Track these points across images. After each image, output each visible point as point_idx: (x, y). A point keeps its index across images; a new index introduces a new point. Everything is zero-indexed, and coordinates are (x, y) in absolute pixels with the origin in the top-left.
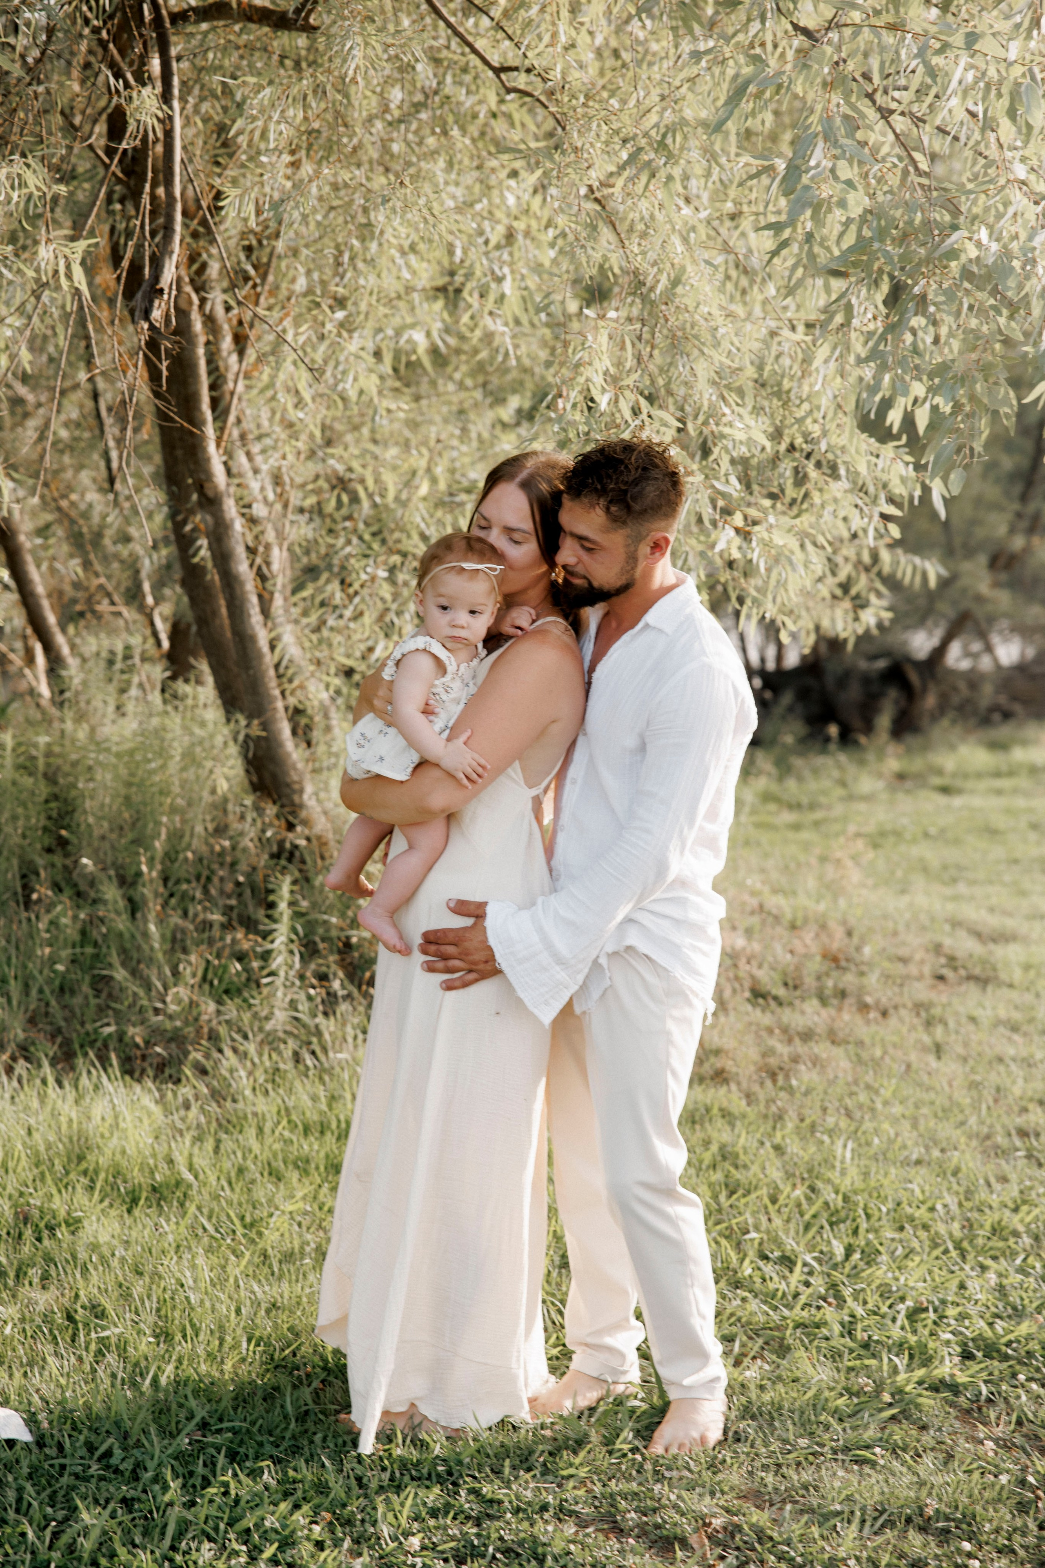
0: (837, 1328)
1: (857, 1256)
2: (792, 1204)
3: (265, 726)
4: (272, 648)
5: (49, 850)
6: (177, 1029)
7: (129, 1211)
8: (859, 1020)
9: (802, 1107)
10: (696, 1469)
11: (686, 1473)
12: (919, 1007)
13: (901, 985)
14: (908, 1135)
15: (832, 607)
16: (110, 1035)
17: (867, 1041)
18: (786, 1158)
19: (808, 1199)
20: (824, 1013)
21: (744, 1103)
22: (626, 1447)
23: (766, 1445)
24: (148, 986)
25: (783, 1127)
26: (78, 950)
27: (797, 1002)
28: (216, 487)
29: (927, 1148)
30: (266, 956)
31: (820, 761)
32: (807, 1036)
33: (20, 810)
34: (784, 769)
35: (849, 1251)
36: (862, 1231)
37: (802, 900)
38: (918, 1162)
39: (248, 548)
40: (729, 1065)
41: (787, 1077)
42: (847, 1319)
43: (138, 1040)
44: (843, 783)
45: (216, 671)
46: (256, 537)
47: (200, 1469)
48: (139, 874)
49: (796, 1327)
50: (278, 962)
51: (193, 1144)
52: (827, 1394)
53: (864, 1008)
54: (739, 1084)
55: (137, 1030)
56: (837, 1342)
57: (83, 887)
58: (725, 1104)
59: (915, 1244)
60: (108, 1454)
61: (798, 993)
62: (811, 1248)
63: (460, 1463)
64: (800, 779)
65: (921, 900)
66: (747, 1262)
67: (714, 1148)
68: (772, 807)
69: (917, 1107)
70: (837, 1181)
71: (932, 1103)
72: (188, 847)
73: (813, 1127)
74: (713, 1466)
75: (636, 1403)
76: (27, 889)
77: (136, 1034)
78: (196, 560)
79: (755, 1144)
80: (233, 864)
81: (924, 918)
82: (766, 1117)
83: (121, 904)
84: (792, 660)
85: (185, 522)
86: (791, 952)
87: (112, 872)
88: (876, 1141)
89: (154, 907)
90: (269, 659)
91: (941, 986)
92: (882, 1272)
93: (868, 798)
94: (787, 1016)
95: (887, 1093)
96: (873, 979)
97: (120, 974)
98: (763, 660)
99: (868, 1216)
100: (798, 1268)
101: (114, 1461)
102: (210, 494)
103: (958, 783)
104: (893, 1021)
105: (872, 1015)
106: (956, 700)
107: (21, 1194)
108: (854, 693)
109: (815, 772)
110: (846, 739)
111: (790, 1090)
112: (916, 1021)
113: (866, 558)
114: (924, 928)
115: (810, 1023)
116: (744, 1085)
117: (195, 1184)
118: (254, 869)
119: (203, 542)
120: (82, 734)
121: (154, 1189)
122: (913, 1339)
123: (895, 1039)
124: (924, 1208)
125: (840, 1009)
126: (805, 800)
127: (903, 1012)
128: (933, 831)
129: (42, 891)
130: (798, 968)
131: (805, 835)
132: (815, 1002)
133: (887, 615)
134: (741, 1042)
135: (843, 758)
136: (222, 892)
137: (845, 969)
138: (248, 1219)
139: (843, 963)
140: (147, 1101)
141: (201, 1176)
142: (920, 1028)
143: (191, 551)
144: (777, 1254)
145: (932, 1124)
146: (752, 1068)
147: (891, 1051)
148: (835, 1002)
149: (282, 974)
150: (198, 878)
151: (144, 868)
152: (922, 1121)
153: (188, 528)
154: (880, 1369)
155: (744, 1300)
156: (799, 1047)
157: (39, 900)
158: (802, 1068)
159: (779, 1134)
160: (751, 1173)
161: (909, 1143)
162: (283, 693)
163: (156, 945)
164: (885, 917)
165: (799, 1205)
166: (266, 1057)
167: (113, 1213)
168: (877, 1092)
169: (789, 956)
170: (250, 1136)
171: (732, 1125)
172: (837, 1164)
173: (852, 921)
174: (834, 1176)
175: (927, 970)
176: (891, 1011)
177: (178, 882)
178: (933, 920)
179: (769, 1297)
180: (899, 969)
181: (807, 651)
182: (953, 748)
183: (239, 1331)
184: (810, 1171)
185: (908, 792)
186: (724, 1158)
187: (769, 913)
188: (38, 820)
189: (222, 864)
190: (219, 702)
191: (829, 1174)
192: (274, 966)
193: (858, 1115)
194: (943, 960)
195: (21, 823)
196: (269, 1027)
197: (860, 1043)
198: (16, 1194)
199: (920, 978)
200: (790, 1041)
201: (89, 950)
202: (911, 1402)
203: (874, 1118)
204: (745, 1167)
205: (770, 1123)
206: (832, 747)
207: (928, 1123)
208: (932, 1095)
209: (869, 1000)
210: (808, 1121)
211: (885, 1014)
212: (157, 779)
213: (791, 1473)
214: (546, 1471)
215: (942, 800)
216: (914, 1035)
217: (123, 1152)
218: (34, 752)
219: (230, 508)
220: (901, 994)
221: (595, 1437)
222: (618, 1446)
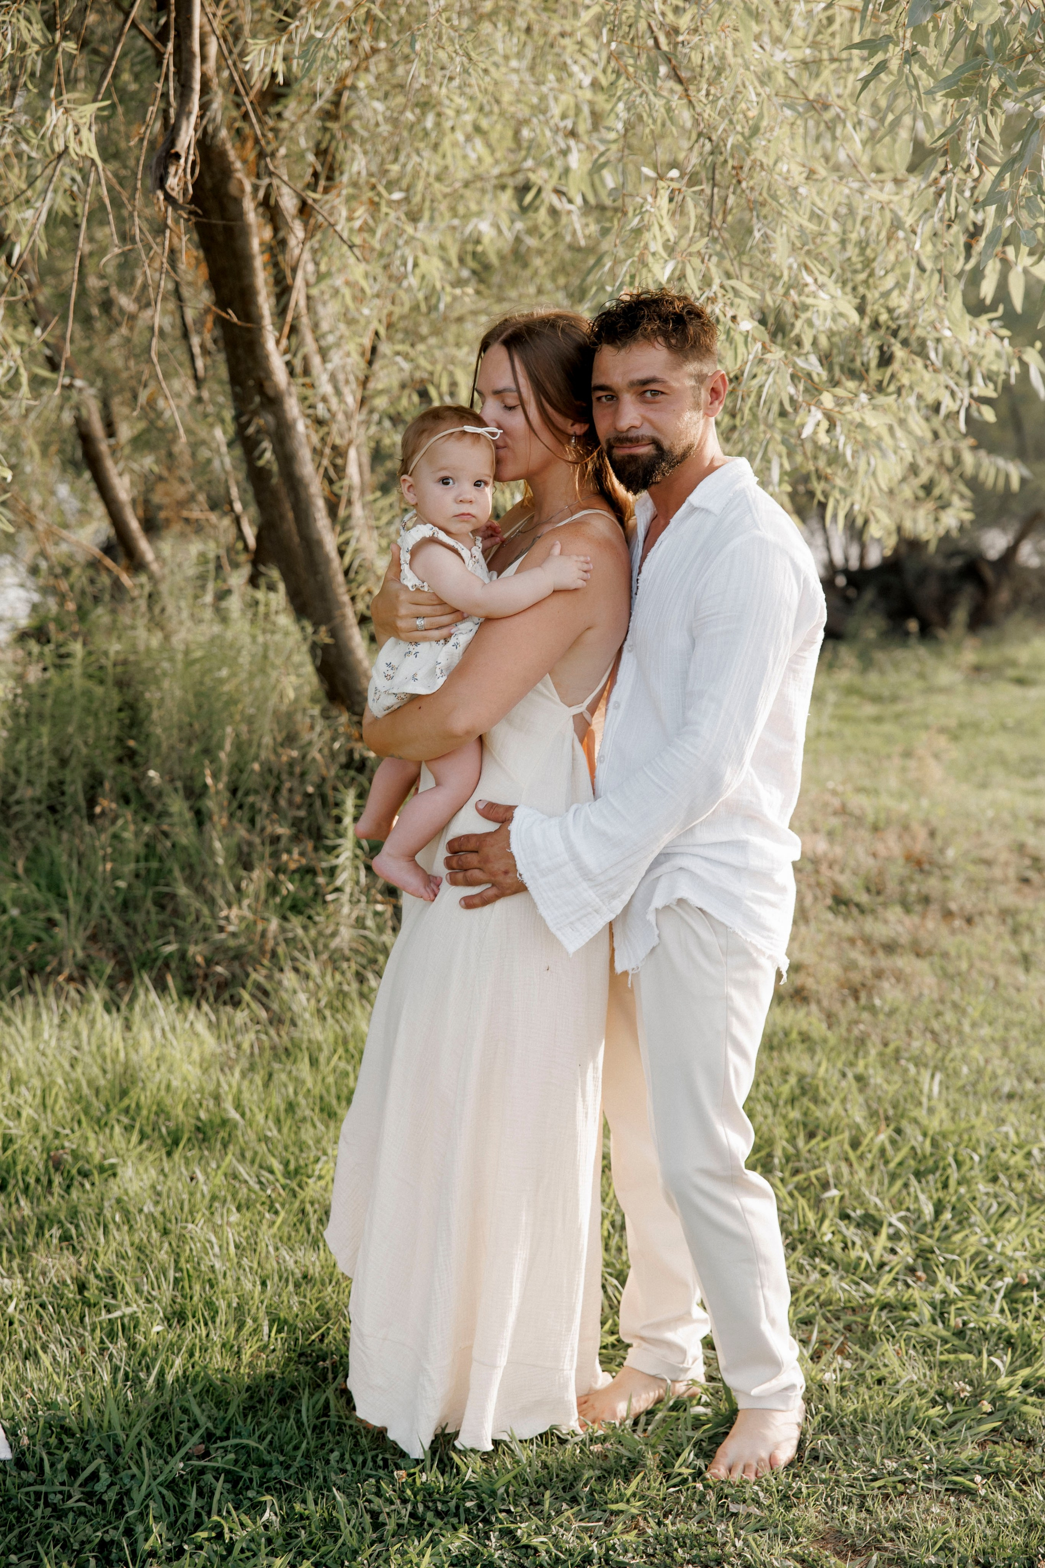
0: (927, 1311)
1: (947, 1216)
2: (875, 1150)
3: (334, 633)
4: (341, 553)
5: (120, 760)
6: (240, 947)
7: (169, 1154)
8: (944, 930)
9: (886, 1029)
10: (767, 1502)
11: (754, 1510)
12: (1005, 914)
13: (987, 890)
14: (999, 1065)
15: (914, 508)
16: (171, 954)
17: (953, 952)
18: (870, 1092)
19: (893, 1142)
20: (907, 921)
21: (824, 1026)
22: (686, 1471)
23: (849, 1468)
24: (211, 902)
25: (866, 1054)
26: (142, 864)
27: (880, 909)
28: (275, 386)
29: (1019, 1080)
30: (332, 872)
31: (900, 654)
32: (890, 948)
33: (90, 720)
34: (867, 663)
35: (939, 1210)
36: (952, 1183)
37: (886, 801)
38: (1011, 1096)
39: (314, 450)
40: (810, 983)
41: (870, 997)
42: (939, 1297)
43: (199, 959)
44: (922, 676)
45: (286, 577)
46: (323, 440)
47: (193, 1501)
48: (205, 786)
49: (882, 1309)
50: (343, 878)
51: (243, 1075)
52: (918, 1401)
53: (948, 914)
54: (819, 1002)
55: (199, 948)
56: (928, 1329)
57: (150, 798)
58: (805, 1027)
59: (1010, 1199)
60: (95, 1476)
61: (881, 899)
62: (897, 1204)
63: (493, 1494)
64: (882, 672)
65: (1003, 795)
66: (827, 1223)
67: (793, 1080)
68: (855, 700)
69: (1006, 1028)
70: (925, 1121)
71: (1022, 1024)
72: (256, 758)
73: (897, 1056)
74: (787, 1499)
75: (700, 1409)
76: (92, 802)
77: (197, 952)
78: (261, 463)
79: (837, 1076)
80: (303, 774)
81: (1006, 817)
82: (847, 1041)
83: (188, 816)
84: (874, 558)
85: (249, 423)
86: (874, 855)
87: (179, 784)
88: (965, 1070)
89: (220, 819)
90: (336, 565)
91: (1027, 890)
92: (976, 1240)
93: (946, 690)
94: (870, 926)
95: (974, 1013)
96: (957, 885)
97: (183, 890)
98: (847, 560)
99: (959, 1164)
100: (885, 1231)
101: (100, 1487)
102: (271, 393)
103: (1032, 674)
104: (978, 931)
105: (958, 923)
106: (1027, 594)
107: (57, 1135)
108: (932, 589)
109: (896, 665)
110: (926, 632)
111: (872, 1009)
112: (1001, 928)
113: (948, 459)
114: (1006, 827)
115: (893, 934)
116: (825, 1003)
117: (241, 1122)
118: (324, 779)
119: (266, 444)
120: (155, 641)
121: (198, 1129)
122: (1014, 1327)
123: (982, 949)
124: (1020, 1154)
125: (923, 916)
126: (886, 693)
127: (990, 920)
128: (1010, 722)
129: (106, 804)
130: (881, 873)
131: (888, 728)
132: (898, 909)
133: (968, 516)
134: (821, 956)
135: (922, 651)
136: (290, 802)
137: (929, 873)
138: (292, 1166)
139: (926, 867)
140: (201, 1027)
141: (248, 1114)
142: (1007, 937)
143: (256, 453)
144: (860, 1212)
145: (1023, 1046)
146: (834, 985)
147: (978, 964)
148: (918, 908)
149: (348, 890)
150: (267, 787)
151: (209, 781)
152: (1012, 1045)
153: (251, 430)
154: (980, 1366)
155: (824, 1274)
156: (884, 961)
157: (103, 813)
158: (886, 985)
159: (861, 1063)
160: (831, 1112)
161: (1000, 1072)
162: (353, 599)
163: (220, 861)
164: (968, 815)
165: (883, 1151)
166: (328, 978)
167: (151, 1157)
168: (964, 1012)
169: (871, 861)
170: (304, 1068)
171: (812, 1051)
172: (924, 1100)
173: (935, 822)
174: (921, 1114)
175: (1011, 873)
176: (977, 919)
177: (247, 794)
178: (1015, 817)
179: (852, 1268)
180: (981, 872)
181: (888, 553)
182: (1026, 640)
183: (261, 1314)
184: (895, 1107)
185: (985, 683)
186: (804, 1092)
187: (851, 815)
188: (110, 729)
189: (291, 774)
190: (290, 608)
191: (915, 1113)
192: (338, 883)
193: (945, 1037)
194: (1027, 862)
195: (91, 733)
196: (334, 943)
197: (945, 955)
198: (51, 1136)
199: (1005, 881)
200: (873, 953)
201: (154, 864)
202: (1014, 1411)
203: (962, 1042)
204: (825, 1102)
205: (853, 1048)
206: (913, 641)
207: (1018, 1047)
208: (1022, 1015)
209: (953, 906)
210: (892, 1046)
211: (969, 921)
212: (226, 688)
213: (877, 1507)
214: (592, 1505)
215: (1017, 691)
216: (1001, 945)
217: (168, 1087)
218: (103, 661)
219: (293, 408)
220: (986, 899)
221: (651, 1460)
222: (676, 1470)
